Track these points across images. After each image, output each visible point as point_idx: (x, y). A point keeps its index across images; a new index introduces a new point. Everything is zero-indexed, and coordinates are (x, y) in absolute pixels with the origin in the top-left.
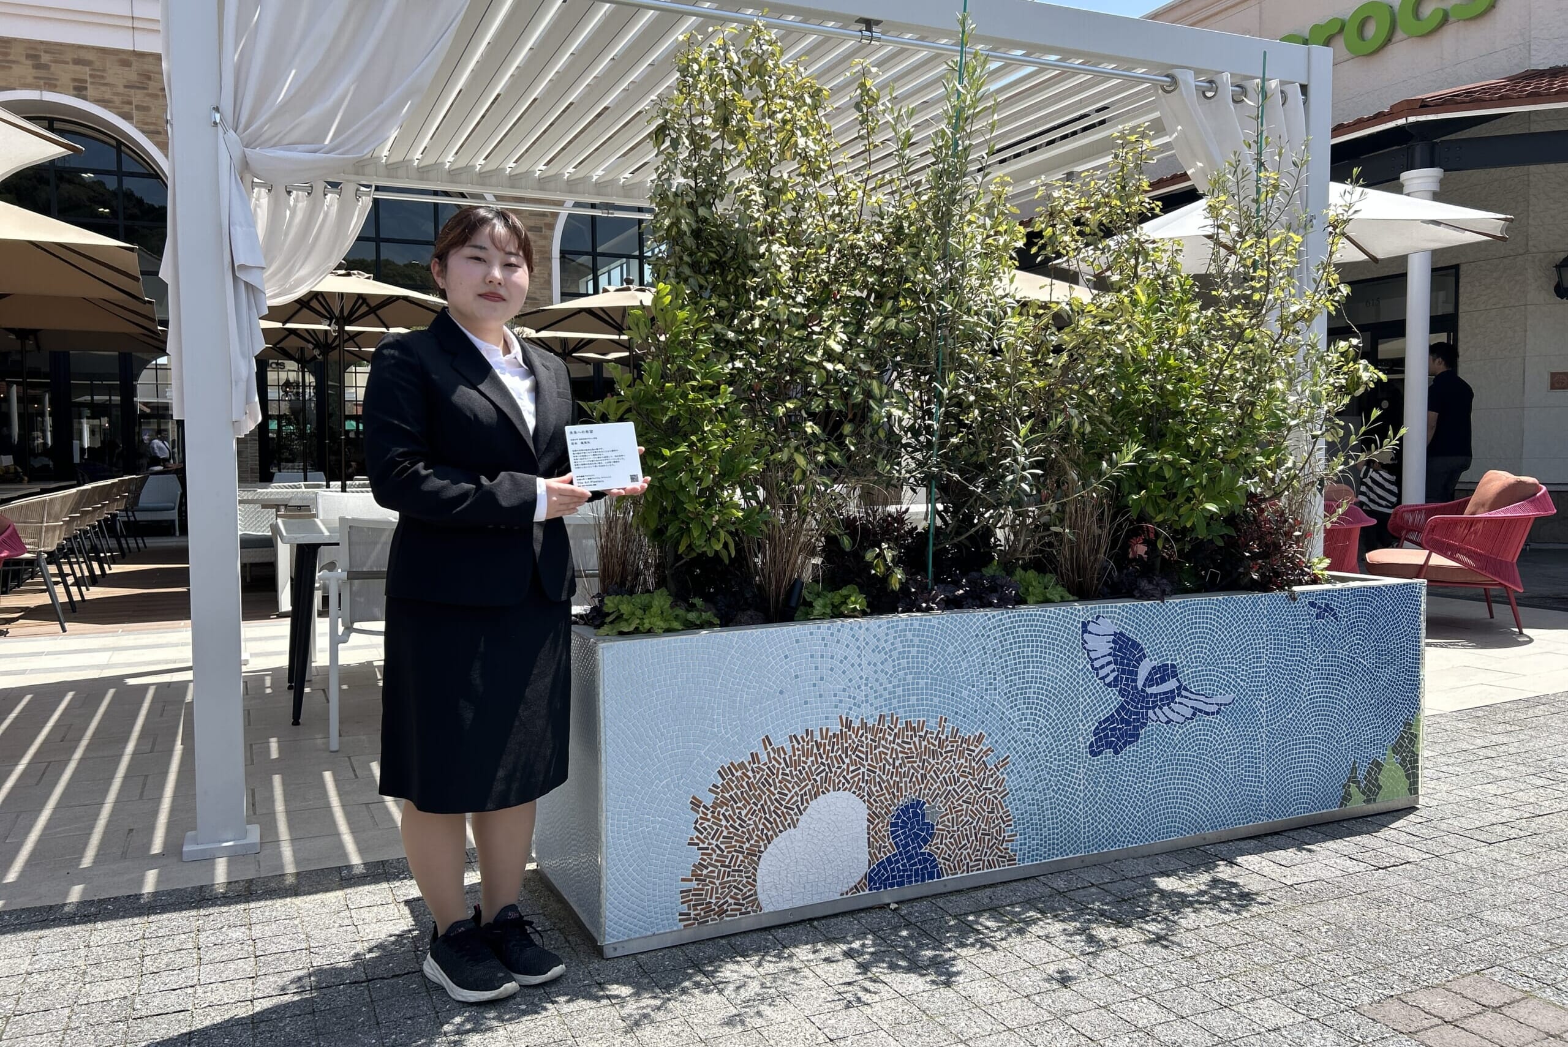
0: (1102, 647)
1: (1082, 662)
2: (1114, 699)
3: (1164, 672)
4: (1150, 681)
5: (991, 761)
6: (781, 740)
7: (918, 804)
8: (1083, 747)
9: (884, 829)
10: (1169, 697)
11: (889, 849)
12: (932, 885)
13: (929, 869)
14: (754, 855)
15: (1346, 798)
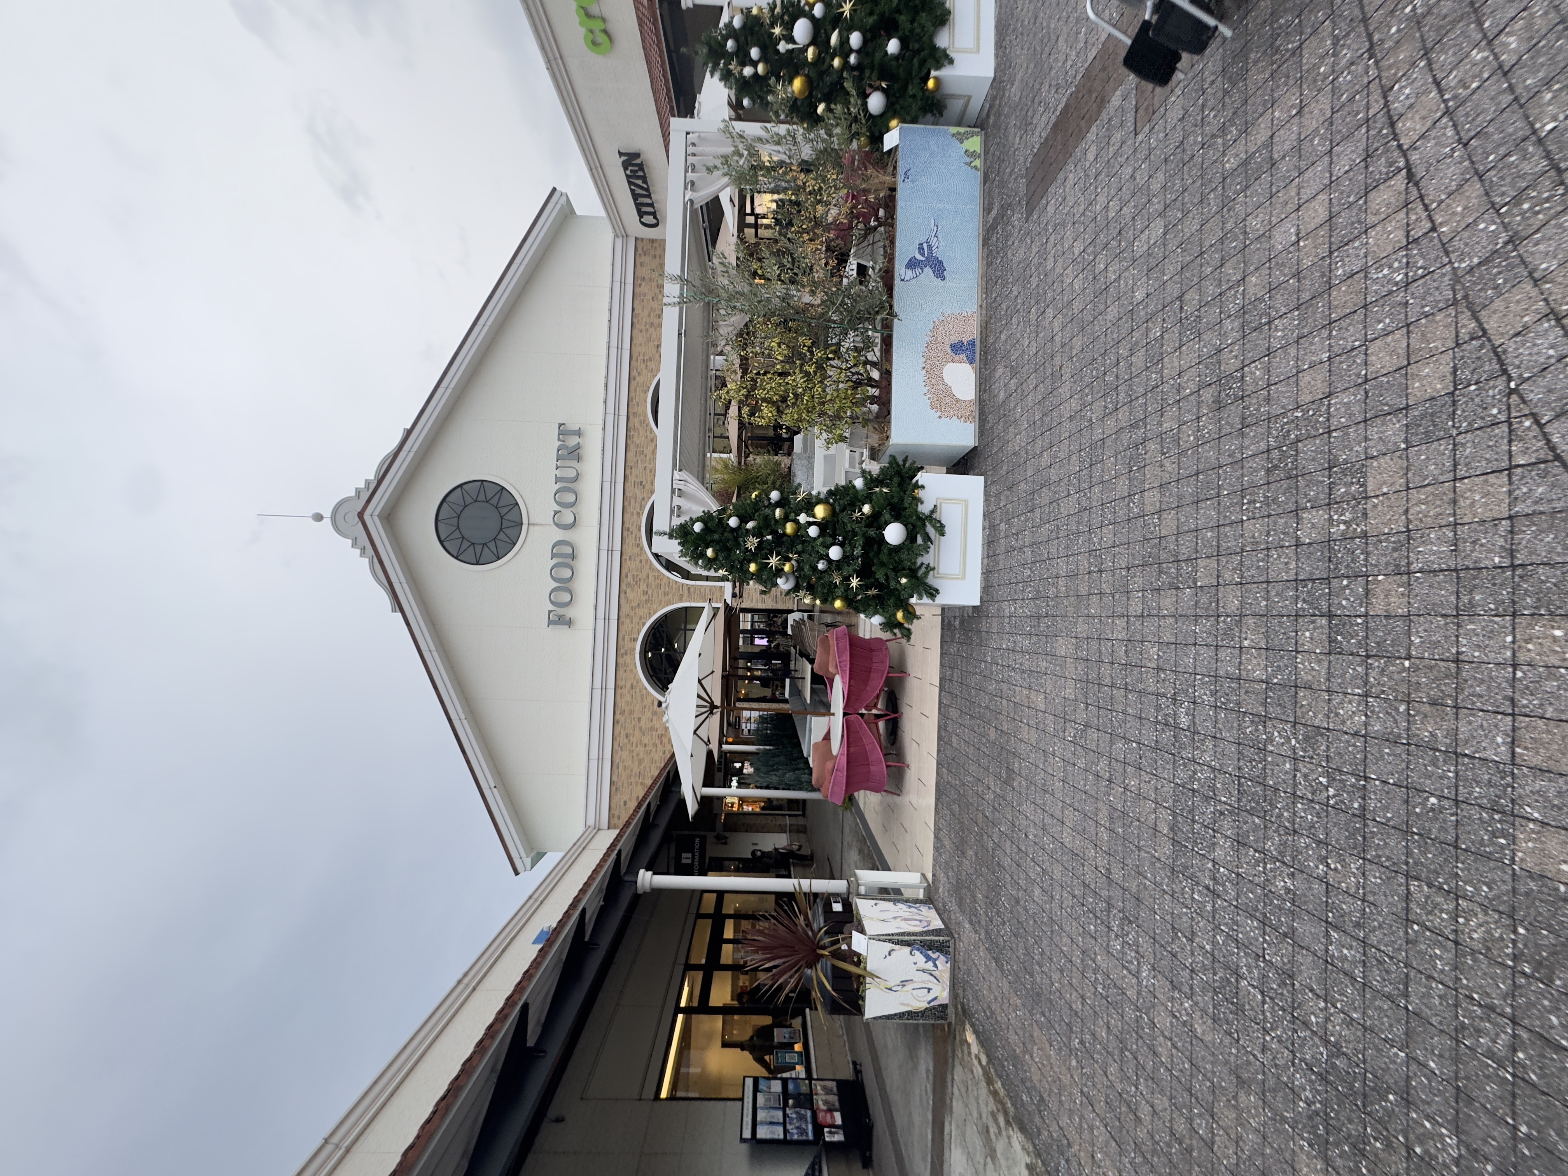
0: (910, 274)
1: (914, 281)
2: (928, 270)
3: (921, 249)
4: (923, 255)
5: (941, 318)
6: (925, 390)
7: (951, 346)
8: (942, 283)
9: (957, 357)
10: (929, 247)
11: (963, 357)
12: (978, 343)
13: (972, 343)
14: (957, 401)
15: (976, 167)
